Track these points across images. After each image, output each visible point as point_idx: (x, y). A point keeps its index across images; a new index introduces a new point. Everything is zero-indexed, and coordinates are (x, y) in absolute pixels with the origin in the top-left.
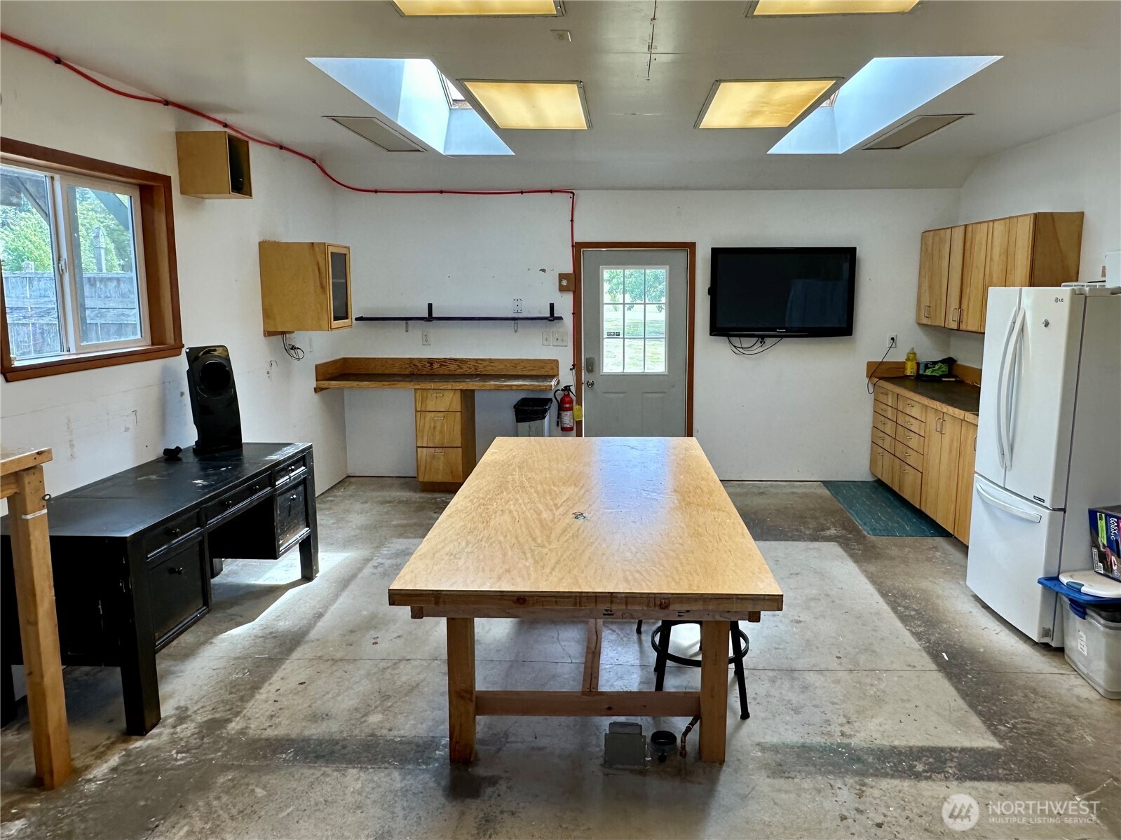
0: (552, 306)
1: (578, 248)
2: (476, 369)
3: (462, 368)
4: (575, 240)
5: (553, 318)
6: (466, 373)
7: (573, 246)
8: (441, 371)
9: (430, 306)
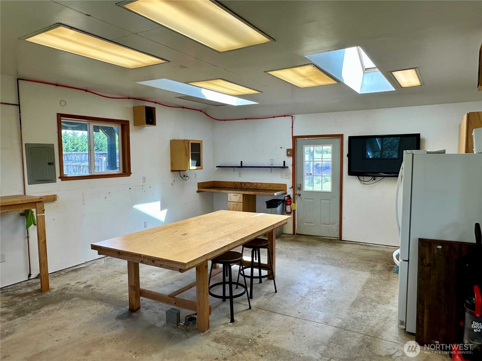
0: (284, 162)
1: (294, 138)
2: (256, 187)
3: (251, 186)
4: (294, 135)
5: (284, 167)
6: (253, 188)
7: (292, 138)
8: (245, 187)
9: (241, 162)
